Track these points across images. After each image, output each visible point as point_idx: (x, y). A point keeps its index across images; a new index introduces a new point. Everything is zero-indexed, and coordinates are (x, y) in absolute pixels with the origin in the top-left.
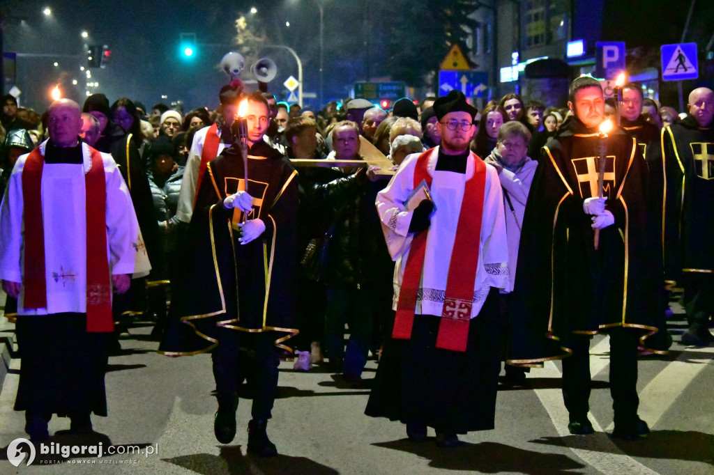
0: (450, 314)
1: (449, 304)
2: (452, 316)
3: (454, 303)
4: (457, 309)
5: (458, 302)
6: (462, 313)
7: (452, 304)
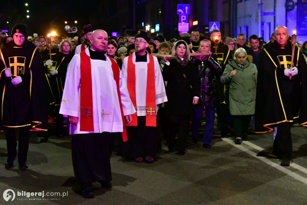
0: (149, 113)
1: (148, 110)
2: (150, 114)
3: (150, 109)
4: (151, 111)
5: (151, 109)
6: (153, 112)
7: (149, 110)
